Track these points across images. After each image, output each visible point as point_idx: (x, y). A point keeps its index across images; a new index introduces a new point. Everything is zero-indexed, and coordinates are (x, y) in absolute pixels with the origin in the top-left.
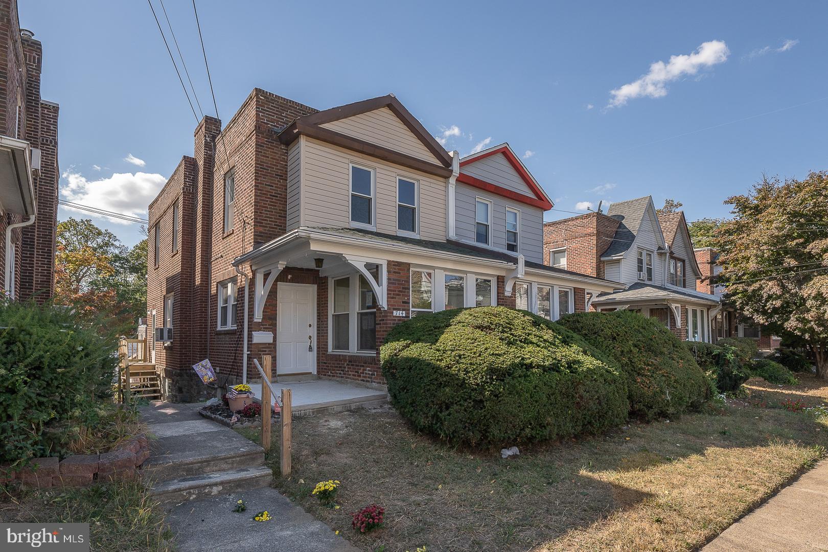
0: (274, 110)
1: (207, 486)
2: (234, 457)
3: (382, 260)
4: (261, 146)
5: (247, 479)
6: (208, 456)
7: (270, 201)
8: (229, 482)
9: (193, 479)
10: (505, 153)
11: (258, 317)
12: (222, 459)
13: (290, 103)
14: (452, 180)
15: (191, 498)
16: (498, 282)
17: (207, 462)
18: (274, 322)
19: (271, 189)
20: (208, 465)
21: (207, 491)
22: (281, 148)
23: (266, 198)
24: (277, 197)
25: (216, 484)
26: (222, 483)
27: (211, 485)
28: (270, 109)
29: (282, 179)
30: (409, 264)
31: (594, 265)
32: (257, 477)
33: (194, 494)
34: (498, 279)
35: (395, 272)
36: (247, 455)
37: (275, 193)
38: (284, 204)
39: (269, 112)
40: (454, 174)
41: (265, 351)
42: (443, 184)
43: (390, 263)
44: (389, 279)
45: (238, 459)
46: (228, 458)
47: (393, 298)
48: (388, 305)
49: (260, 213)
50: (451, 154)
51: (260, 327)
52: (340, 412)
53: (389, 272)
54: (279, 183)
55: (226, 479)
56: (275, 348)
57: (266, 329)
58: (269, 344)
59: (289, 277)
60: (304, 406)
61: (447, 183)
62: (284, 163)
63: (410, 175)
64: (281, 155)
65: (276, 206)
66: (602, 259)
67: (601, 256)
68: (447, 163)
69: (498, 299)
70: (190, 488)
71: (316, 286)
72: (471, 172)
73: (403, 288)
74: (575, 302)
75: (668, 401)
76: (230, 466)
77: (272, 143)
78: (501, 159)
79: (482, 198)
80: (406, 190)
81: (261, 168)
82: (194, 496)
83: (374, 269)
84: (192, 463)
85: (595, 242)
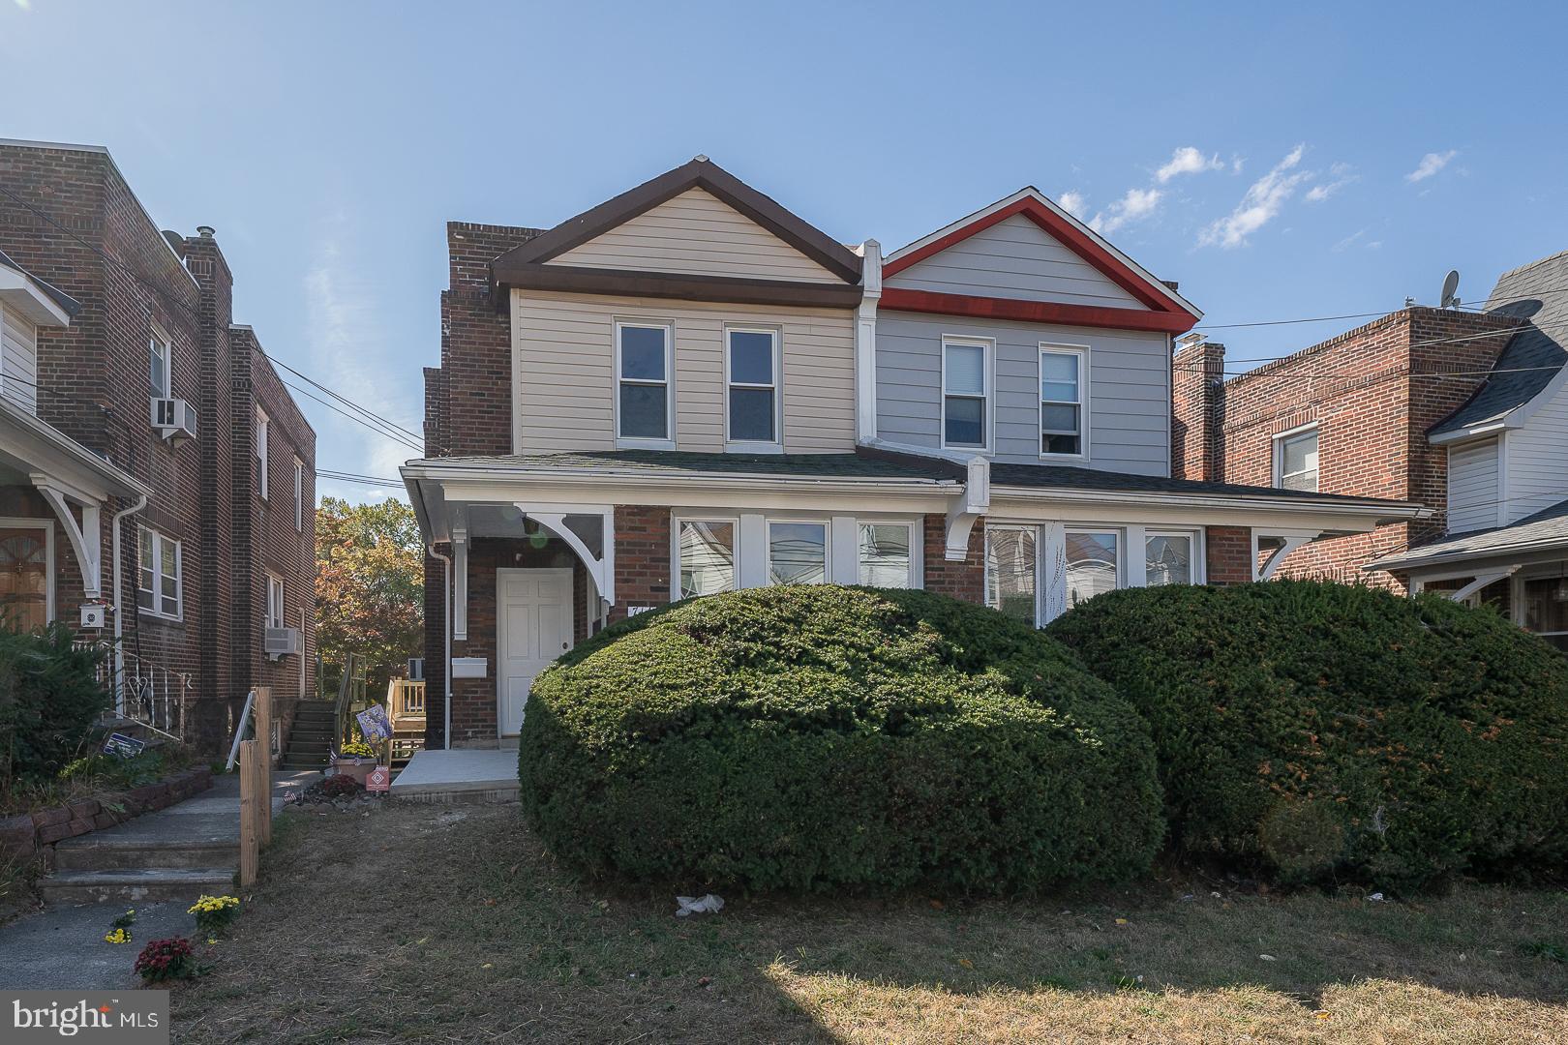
0: (482, 254)
1: (125, 884)
2: (193, 849)
3: (603, 506)
4: (460, 325)
5: (189, 884)
6: (152, 842)
7: (480, 423)
8: (160, 884)
9: (124, 873)
10: (1033, 212)
11: (461, 633)
12: (174, 849)
13: (512, 232)
14: (868, 311)
15: (100, 900)
16: (926, 528)
17: (151, 850)
18: (491, 640)
19: (480, 400)
20: (151, 856)
21: (123, 892)
22: (497, 322)
23: (472, 417)
24: (492, 412)
25: (138, 885)
26: (147, 884)
27: (131, 885)
28: (476, 253)
29: (499, 378)
30: (667, 509)
32: (204, 883)
33: (103, 893)
34: (925, 522)
35: (632, 529)
36: (216, 848)
37: (488, 406)
38: (505, 425)
39: (473, 259)
40: (865, 294)
41: (476, 692)
42: (847, 323)
43: (620, 511)
44: (617, 543)
45: (200, 852)
46: (183, 849)
47: (626, 581)
48: (617, 596)
49: (463, 446)
50: (860, 252)
51: (459, 649)
52: (508, 802)
53: (617, 528)
54: (495, 387)
55: (153, 878)
56: (494, 686)
57: (475, 654)
58: (482, 679)
59: (518, 556)
60: (428, 785)
61: (854, 319)
62: (504, 348)
64: (497, 334)
65: (490, 430)
66: (1432, 439)
67: (1427, 431)
68: (851, 273)
69: (926, 569)
70: (99, 884)
73: (653, 560)
76: (187, 861)
77: (480, 315)
80: (751, 354)
81: (462, 365)
82: (105, 897)
84: (127, 849)
85: (1405, 395)
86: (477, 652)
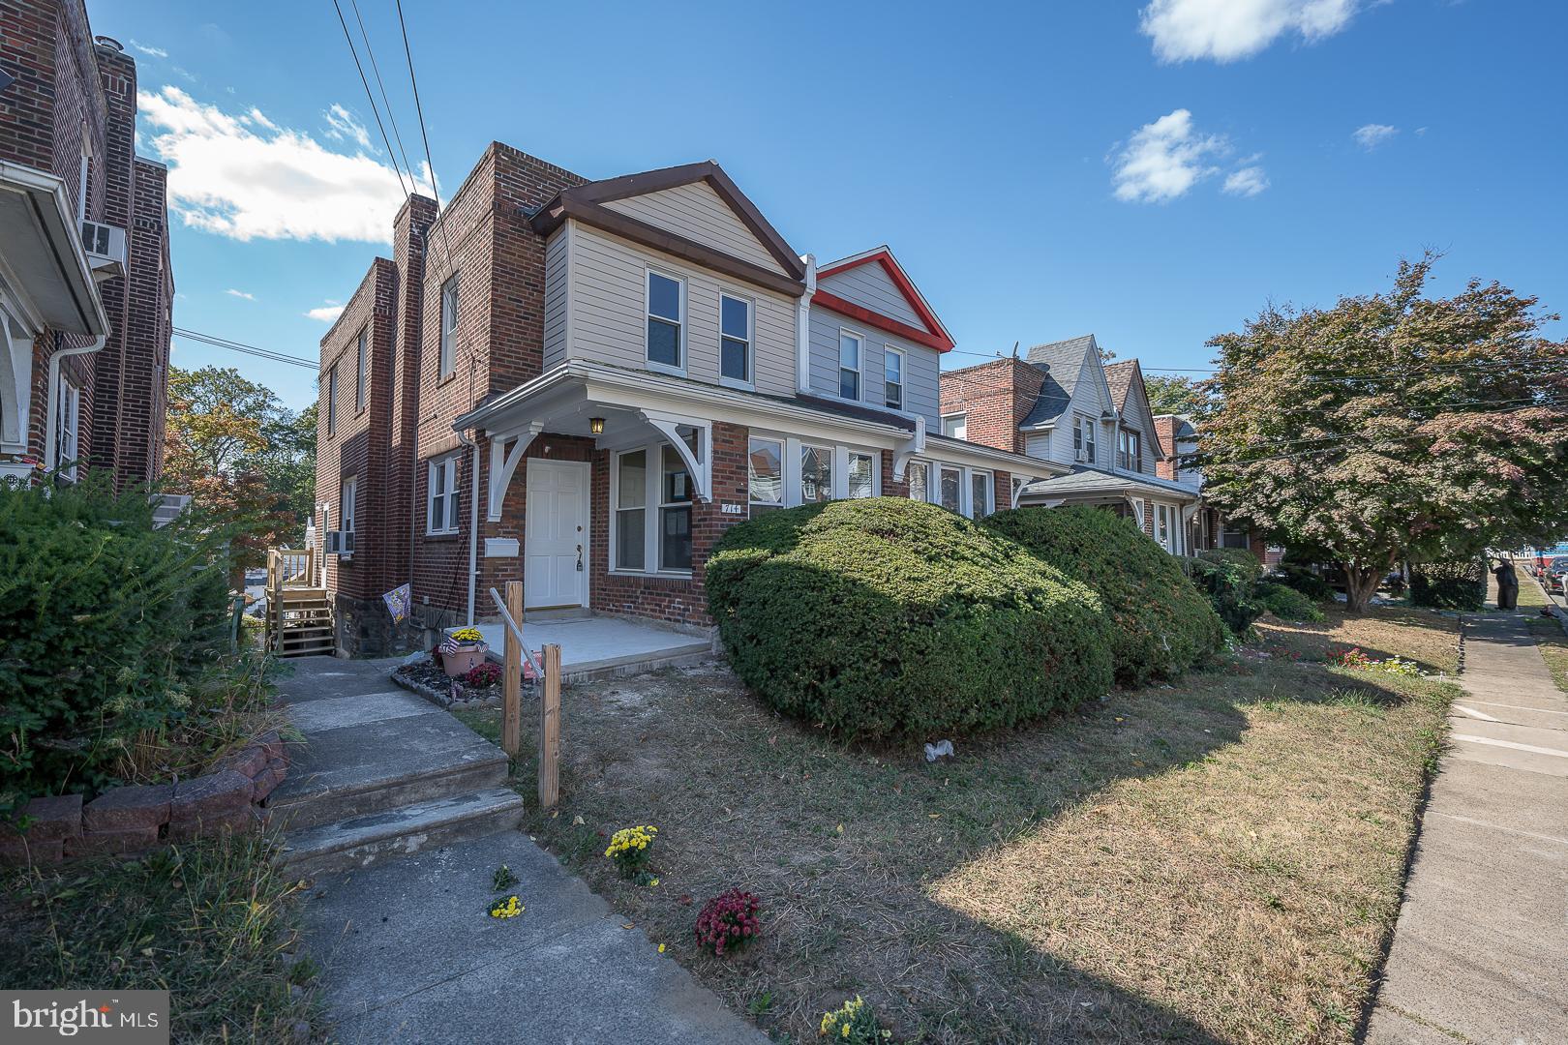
0: (522, 178)
1: (398, 835)
2: (451, 773)
3: (703, 420)
4: (503, 236)
5: (477, 817)
6: (401, 774)
7: (517, 326)
8: (442, 825)
9: (369, 822)
10: (884, 261)
11: (495, 514)
12: (429, 778)
13: (550, 169)
14: (805, 301)
15: (365, 863)
16: (883, 459)
17: (400, 785)
18: (521, 522)
19: (518, 306)
20: (401, 792)
21: (396, 845)
22: (535, 241)
23: (510, 320)
24: (528, 319)
25: (415, 832)
26: (426, 829)
27: (405, 835)
28: (518, 176)
29: (536, 291)
30: (747, 428)
31: (1010, 438)
32: (494, 812)
33: (370, 853)
34: (883, 455)
35: (724, 441)
36: (476, 768)
37: (525, 313)
38: (539, 332)
39: (515, 180)
40: (808, 290)
41: (506, 570)
42: (790, 306)
43: (717, 426)
44: (715, 452)
45: (459, 776)
46: (439, 776)
47: (721, 483)
48: (713, 495)
49: (500, 344)
50: (804, 259)
51: (496, 530)
52: (634, 675)
53: (715, 440)
54: (532, 297)
55: (433, 820)
56: (522, 565)
57: (507, 534)
58: (512, 558)
59: (547, 449)
60: (574, 666)
61: (796, 305)
62: (540, 266)
63: (740, 291)
64: (535, 251)
65: (525, 333)
66: (1022, 429)
67: (1021, 424)
68: (797, 272)
69: (883, 487)
70: (363, 842)
71: (589, 465)
72: (834, 288)
73: (738, 467)
74: (996, 493)
75: (1167, 653)
76: (443, 790)
77: (520, 231)
78: (876, 271)
79: (849, 330)
80: (734, 314)
81: (502, 271)
82: (371, 858)
83: (692, 435)
84: (369, 790)
85: (1011, 404)
86: (509, 533)
